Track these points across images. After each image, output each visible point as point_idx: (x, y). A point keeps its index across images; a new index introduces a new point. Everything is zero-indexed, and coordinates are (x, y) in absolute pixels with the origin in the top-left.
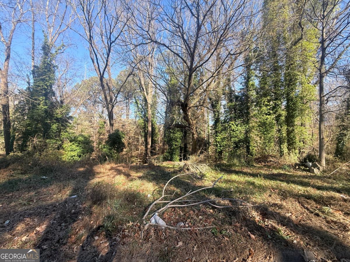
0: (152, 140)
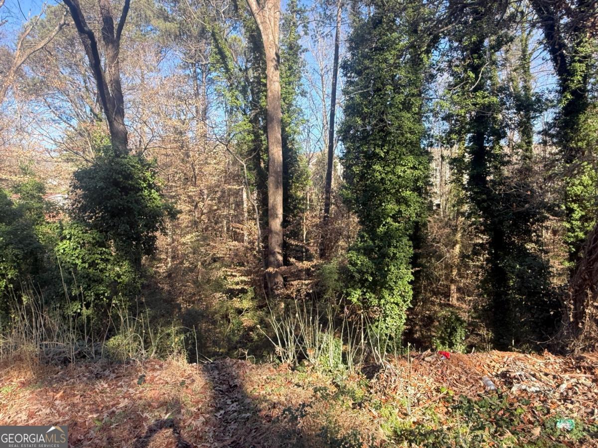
0: (286, 199)
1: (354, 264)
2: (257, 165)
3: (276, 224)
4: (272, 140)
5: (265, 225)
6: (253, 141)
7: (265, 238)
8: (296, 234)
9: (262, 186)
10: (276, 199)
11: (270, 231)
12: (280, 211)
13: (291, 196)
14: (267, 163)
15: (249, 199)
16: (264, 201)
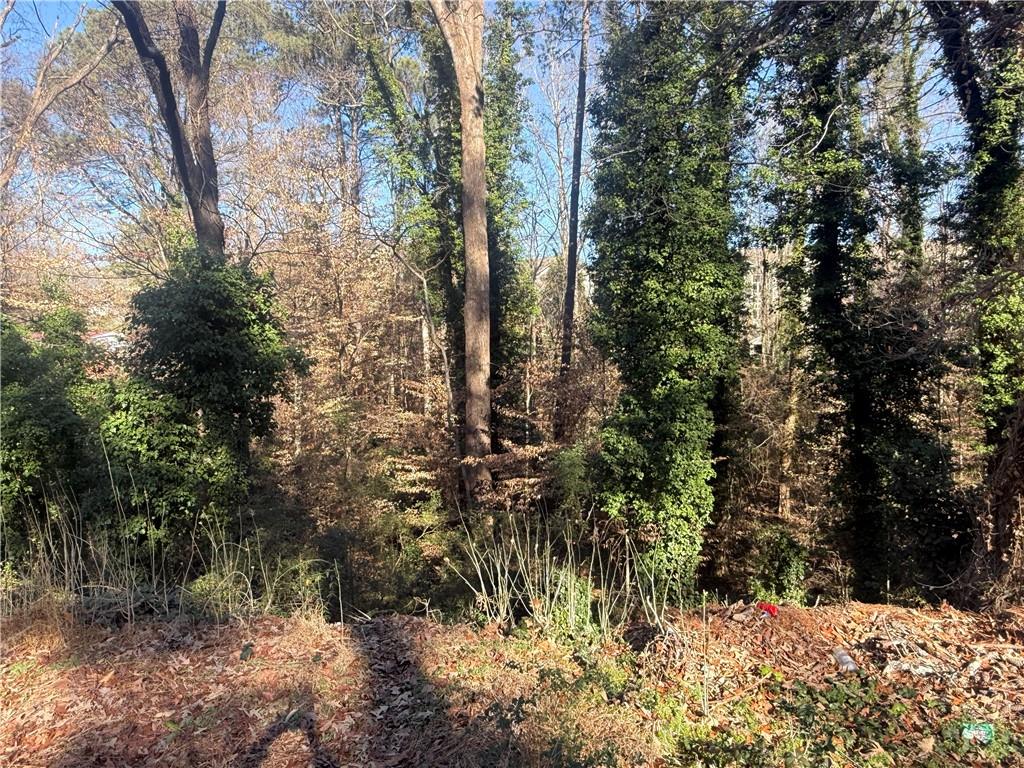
0: (497, 337)
1: (613, 451)
2: (446, 281)
3: (479, 382)
4: (471, 237)
5: (460, 384)
6: (438, 239)
7: (461, 406)
8: (512, 399)
9: (454, 317)
10: (479, 339)
11: (469, 394)
12: (485, 360)
13: (504, 334)
14: (463, 278)
15: (433, 338)
16: (457, 341)
